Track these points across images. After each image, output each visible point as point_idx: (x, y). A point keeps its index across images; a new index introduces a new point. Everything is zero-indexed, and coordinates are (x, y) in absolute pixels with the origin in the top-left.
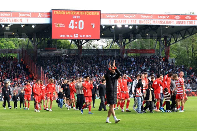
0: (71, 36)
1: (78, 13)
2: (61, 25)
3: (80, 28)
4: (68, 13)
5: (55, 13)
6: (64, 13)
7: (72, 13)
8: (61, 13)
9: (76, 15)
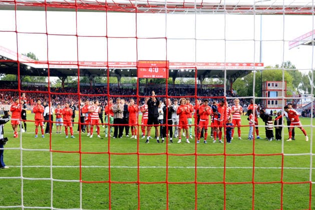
0: (151, 76)
1: (154, 62)
2: (144, 70)
3: (156, 72)
4: (148, 62)
5: (140, 62)
6: (146, 62)
7: (151, 62)
8: (144, 62)
9: (153, 64)
